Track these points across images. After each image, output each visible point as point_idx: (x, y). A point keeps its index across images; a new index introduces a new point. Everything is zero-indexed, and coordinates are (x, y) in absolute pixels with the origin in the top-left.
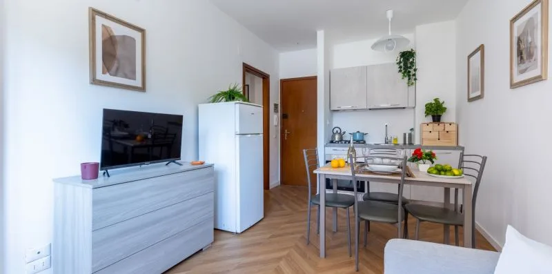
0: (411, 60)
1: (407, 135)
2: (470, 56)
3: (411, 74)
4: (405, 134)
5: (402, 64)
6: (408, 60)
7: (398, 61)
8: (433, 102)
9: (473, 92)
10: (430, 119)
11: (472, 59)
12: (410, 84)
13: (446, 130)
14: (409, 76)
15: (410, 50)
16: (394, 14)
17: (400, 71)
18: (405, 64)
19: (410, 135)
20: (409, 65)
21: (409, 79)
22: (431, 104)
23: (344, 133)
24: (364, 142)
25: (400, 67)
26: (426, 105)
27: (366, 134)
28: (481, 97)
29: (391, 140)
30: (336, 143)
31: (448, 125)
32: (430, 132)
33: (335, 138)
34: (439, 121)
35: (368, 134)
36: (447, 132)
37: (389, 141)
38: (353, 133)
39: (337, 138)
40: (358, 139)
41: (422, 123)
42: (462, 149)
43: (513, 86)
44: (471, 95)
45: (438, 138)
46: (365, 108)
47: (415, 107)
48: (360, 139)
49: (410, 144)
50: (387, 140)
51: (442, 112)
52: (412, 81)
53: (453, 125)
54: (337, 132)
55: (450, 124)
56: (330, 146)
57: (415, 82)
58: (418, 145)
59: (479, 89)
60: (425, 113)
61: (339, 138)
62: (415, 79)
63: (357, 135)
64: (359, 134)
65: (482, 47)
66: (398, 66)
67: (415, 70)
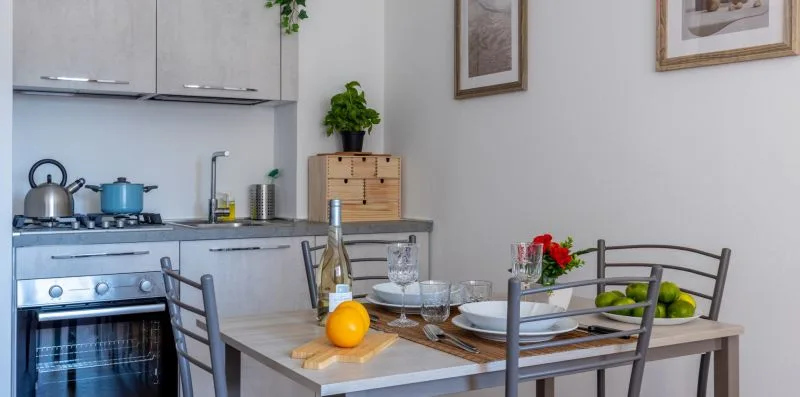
1: (264, 188)
4: (258, 187)
8: (345, 92)
10: (332, 143)
12: (289, 27)
13: (380, 176)
19: (271, 190)
21: (286, 11)
26: (334, 99)
27: (148, 189)
28: (518, 87)
29: (227, 209)
30: (47, 228)
31: (382, 161)
32: (346, 181)
33: (43, 206)
34: (359, 149)
35: (156, 187)
36: (382, 181)
37: (221, 211)
38: (103, 186)
39: (52, 205)
40: (124, 207)
41: (319, 155)
42: (428, 227)
43: (665, 63)
44: (468, 83)
45: (362, 198)
46: (150, 90)
47: (294, 103)
48: (135, 208)
49: (273, 219)
50: (216, 209)
51: (369, 123)
52: (294, 19)
53: (394, 162)
54: (49, 181)
55: (388, 160)
56: (39, 242)
57: (302, 23)
58: (302, 221)
59: (510, 69)
60: (326, 124)
61: (57, 206)
62: (303, 15)
63: (118, 193)
64: (124, 190)
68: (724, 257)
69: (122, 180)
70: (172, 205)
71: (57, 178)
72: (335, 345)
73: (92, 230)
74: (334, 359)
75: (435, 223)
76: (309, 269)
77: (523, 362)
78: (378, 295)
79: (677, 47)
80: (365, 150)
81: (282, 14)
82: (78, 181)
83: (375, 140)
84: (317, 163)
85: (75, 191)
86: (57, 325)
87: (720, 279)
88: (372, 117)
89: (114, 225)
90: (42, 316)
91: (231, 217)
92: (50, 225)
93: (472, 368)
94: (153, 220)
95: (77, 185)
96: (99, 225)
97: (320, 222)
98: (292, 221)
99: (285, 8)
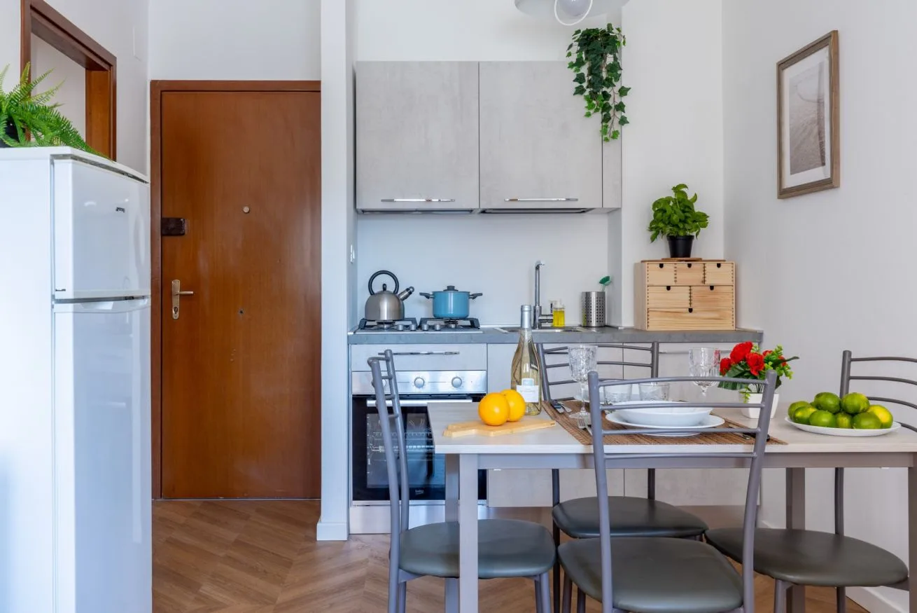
0: (610, 59)
1: (592, 295)
2: (783, 65)
3: (611, 102)
4: (587, 296)
5: (584, 70)
6: (603, 57)
7: (574, 59)
8: (673, 195)
9: (793, 171)
10: (661, 248)
11: (789, 73)
12: (609, 135)
13: (709, 282)
14: (606, 108)
15: (604, 27)
17: (580, 91)
18: (594, 71)
19: (601, 296)
20: (604, 75)
21: (606, 119)
22: (667, 200)
23: (410, 291)
24: (474, 325)
25: (580, 79)
26: (656, 204)
27: (474, 296)
28: (830, 183)
29: (552, 315)
30: (382, 329)
31: (711, 267)
32: (668, 288)
33: (378, 310)
34: (688, 255)
35: (481, 294)
36: (712, 288)
37: (545, 318)
38: (434, 293)
39: (385, 310)
40: (452, 313)
41: (642, 262)
44: (791, 181)
45: (688, 306)
46: (474, 205)
47: (618, 210)
48: (460, 314)
49: (603, 326)
50: (541, 315)
51: (697, 227)
52: (614, 126)
53: (724, 268)
54: (385, 289)
55: (719, 265)
56: (368, 341)
57: (622, 129)
58: (627, 329)
59: (823, 163)
60: (651, 229)
61: (390, 311)
62: (623, 121)
63: (446, 300)
64: (451, 297)
65: (830, 41)
66: (572, 74)
67: (623, 92)
69: (451, 288)
71: (391, 288)
75: (764, 333)
80: (694, 255)
81: (603, 121)
82: (407, 290)
83: (708, 244)
84: (641, 268)
85: (406, 297)
88: (701, 220)
90: (370, 403)
91: (555, 324)
92: (386, 326)
95: (407, 293)
96: (432, 328)
97: (641, 330)
98: (617, 328)
99: (605, 115)
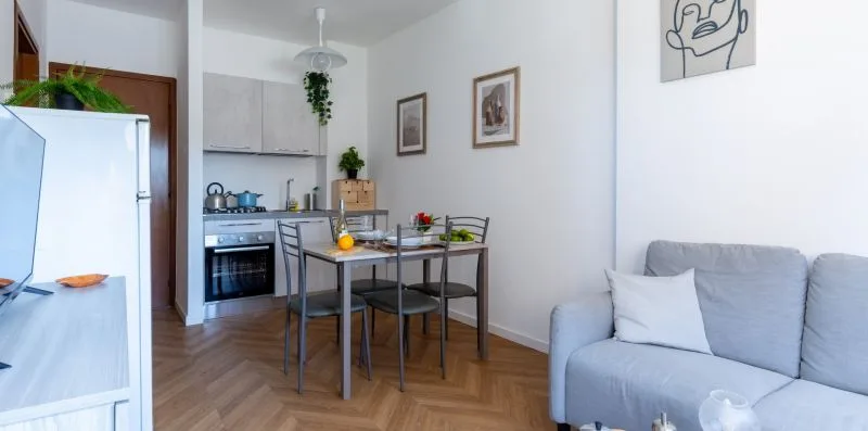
0: (323, 88)
1: (311, 195)
2: (400, 102)
3: (324, 107)
4: (309, 195)
5: (312, 91)
6: (320, 86)
7: (307, 85)
8: (349, 151)
9: (405, 145)
10: (343, 175)
11: (403, 105)
12: (323, 122)
13: (364, 190)
14: (322, 110)
15: (320, 73)
16: (327, 15)
17: (310, 100)
18: (317, 92)
19: (315, 196)
20: (321, 95)
21: (322, 115)
25: (310, 95)
26: (344, 155)
27: (259, 196)
28: (422, 152)
29: (295, 205)
30: (216, 213)
31: (366, 184)
32: (349, 192)
33: (213, 204)
34: (355, 178)
35: (262, 195)
36: (366, 192)
37: (292, 206)
38: (239, 194)
39: (217, 203)
40: (249, 204)
41: (337, 180)
42: (386, 213)
43: (476, 146)
44: (403, 149)
45: (357, 200)
46: (259, 151)
47: (325, 157)
48: (253, 204)
49: (315, 209)
50: (290, 205)
51: (360, 166)
52: (325, 119)
53: (371, 184)
54: (216, 192)
55: (368, 183)
56: (215, 219)
57: (329, 120)
58: (329, 210)
59: (419, 143)
60: (340, 166)
61: (220, 205)
62: (329, 117)
63: (245, 198)
64: (248, 196)
65: (423, 96)
66: (306, 92)
67: (330, 103)
68: (487, 221)
69: (247, 192)
70: (271, 202)
71: (219, 191)
72: (342, 249)
73: (236, 214)
74: (340, 253)
75: (389, 211)
76: (332, 227)
77: (403, 254)
78: (359, 236)
79: (481, 139)
80: (358, 177)
81: (319, 116)
82: (228, 192)
83: (363, 173)
84: (336, 184)
85: (227, 197)
86: (220, 255)
87: (485, 229)
88: (361, 163)
89: (245, 212)
90: (216, 251)
91: (296, 208)
93: (387, 255)
94: (261, 210)
95: (228, 194)
96: (239, 212)
97: (336, 211)
98: (325, 210)
99: (321, 113)
